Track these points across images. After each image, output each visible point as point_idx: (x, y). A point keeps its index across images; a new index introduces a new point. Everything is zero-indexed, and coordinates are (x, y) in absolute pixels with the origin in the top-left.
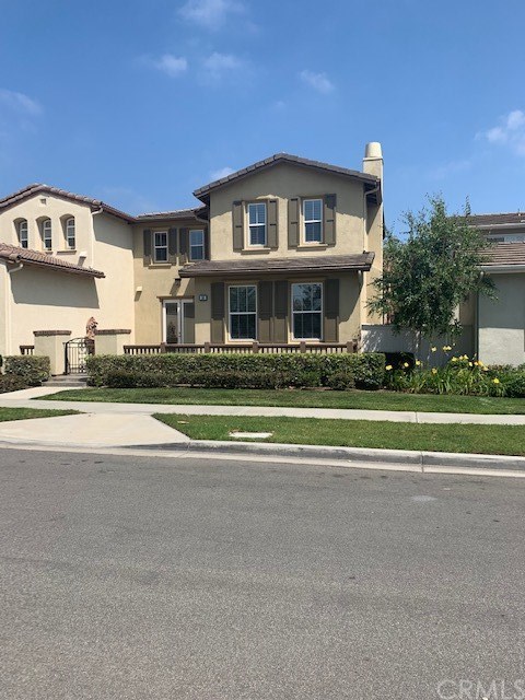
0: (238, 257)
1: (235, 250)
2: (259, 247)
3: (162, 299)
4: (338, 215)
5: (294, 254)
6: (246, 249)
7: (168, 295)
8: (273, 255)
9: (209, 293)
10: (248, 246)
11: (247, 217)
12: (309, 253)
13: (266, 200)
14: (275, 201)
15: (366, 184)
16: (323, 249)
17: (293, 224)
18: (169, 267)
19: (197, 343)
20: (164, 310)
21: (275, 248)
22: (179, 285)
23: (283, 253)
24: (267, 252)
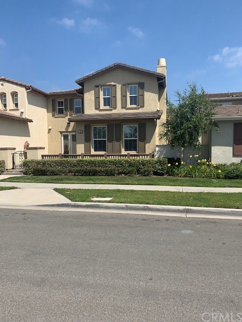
0: (97, 112)
1: (96, 109)
2: (107, 107)
3: (61, 133)
4: (145, 92)
5: (124, 111)
6: (101, 108)
7: (64, 130)
8: (114, 111)
9: (83, 129)
10: (102, 107)
11: (101, 93)
12: (131, 111)
13: (110, 85)
14: (115, 86)
15: (158, 78)
16: (138, 109)
17: (124, 96)
18: (64, 117)
19: (78, 154)
20: (63, 138)
21: (115, 108)
22: (69, 126)
23: (119, 111)
24: (111, 110)
